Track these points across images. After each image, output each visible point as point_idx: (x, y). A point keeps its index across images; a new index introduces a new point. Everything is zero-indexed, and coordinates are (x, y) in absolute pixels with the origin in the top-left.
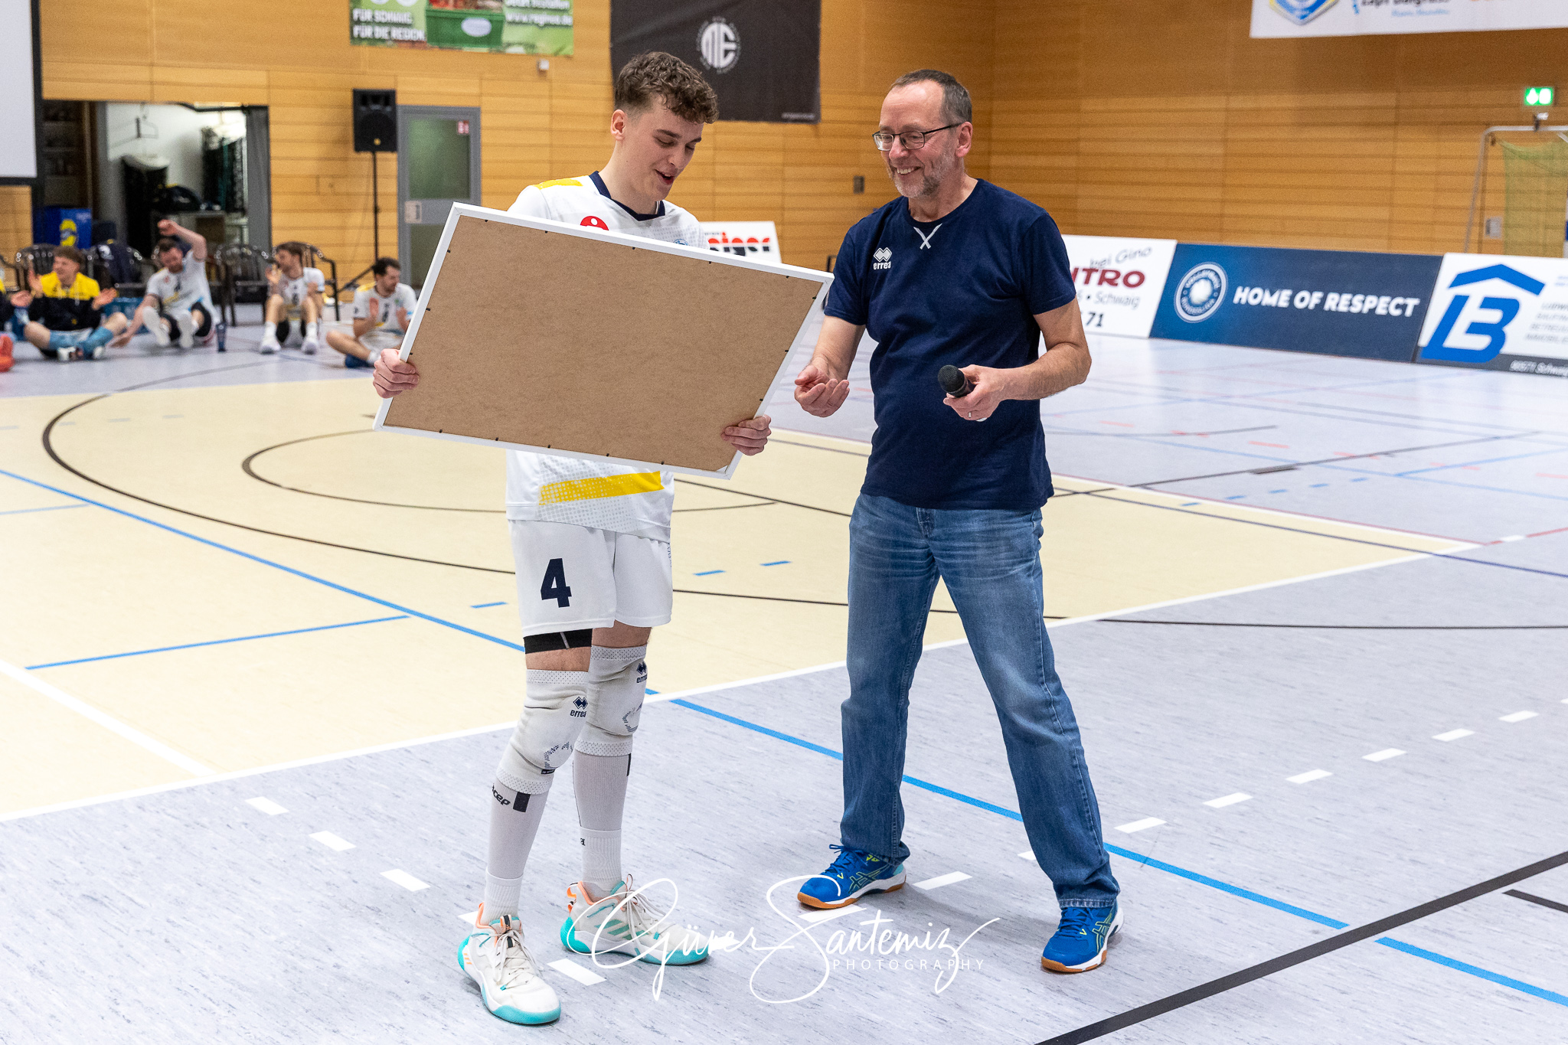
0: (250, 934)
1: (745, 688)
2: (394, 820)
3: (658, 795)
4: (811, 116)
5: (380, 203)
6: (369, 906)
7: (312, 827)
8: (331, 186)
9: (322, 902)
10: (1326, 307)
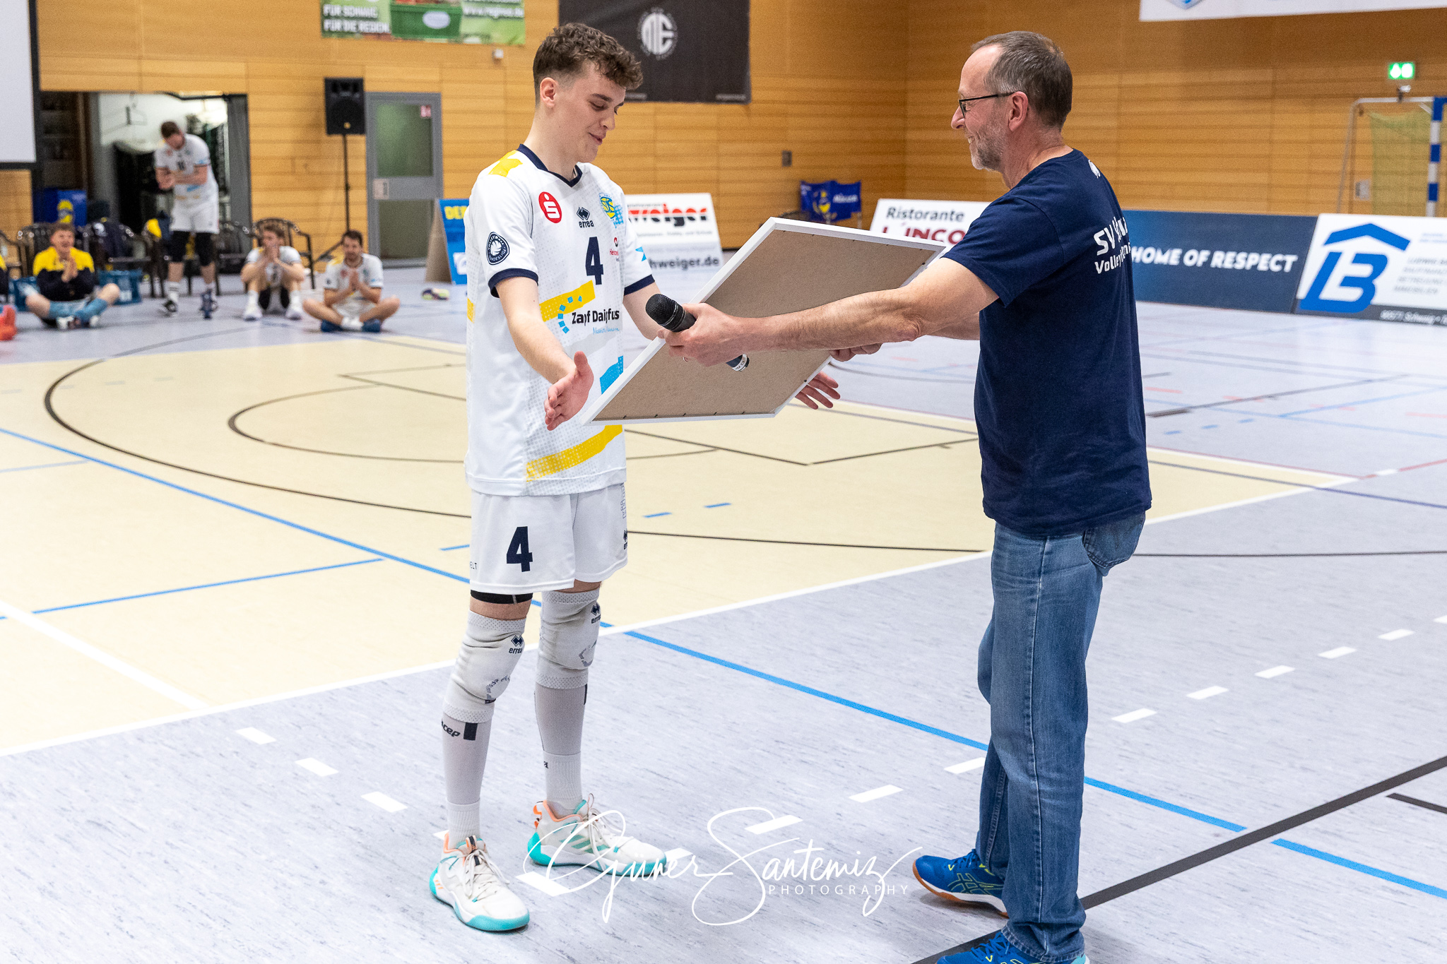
0: (242, 854)
1: (693, 620)
2: (373, 747)
3: (615, 719)
4: (743, 97)
5: (351, 181)
6: (352, 825)
7: (297, 754)
8: (306, 166)
9: (308, 823)
10: (1213, 264)
